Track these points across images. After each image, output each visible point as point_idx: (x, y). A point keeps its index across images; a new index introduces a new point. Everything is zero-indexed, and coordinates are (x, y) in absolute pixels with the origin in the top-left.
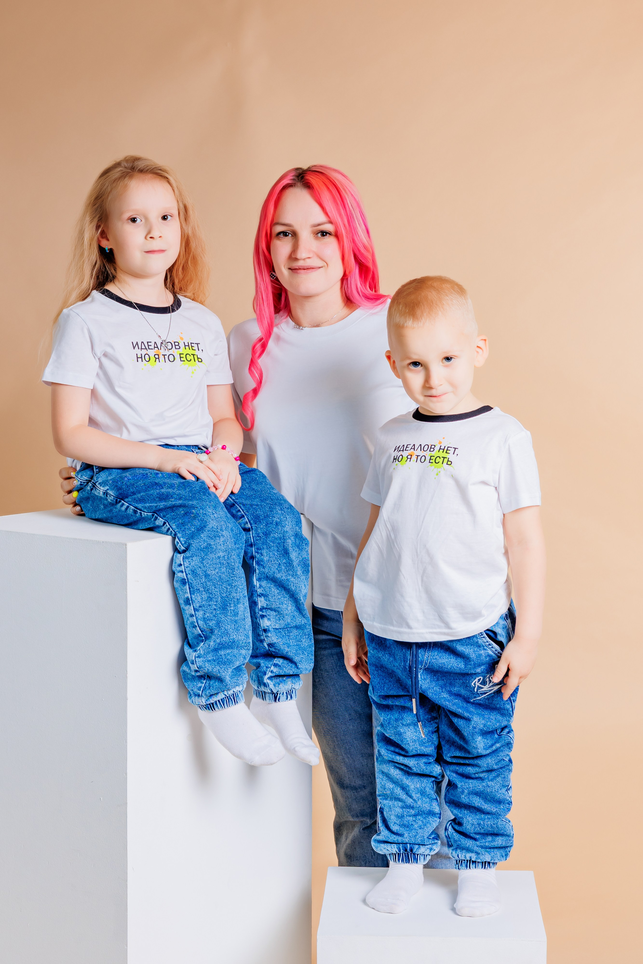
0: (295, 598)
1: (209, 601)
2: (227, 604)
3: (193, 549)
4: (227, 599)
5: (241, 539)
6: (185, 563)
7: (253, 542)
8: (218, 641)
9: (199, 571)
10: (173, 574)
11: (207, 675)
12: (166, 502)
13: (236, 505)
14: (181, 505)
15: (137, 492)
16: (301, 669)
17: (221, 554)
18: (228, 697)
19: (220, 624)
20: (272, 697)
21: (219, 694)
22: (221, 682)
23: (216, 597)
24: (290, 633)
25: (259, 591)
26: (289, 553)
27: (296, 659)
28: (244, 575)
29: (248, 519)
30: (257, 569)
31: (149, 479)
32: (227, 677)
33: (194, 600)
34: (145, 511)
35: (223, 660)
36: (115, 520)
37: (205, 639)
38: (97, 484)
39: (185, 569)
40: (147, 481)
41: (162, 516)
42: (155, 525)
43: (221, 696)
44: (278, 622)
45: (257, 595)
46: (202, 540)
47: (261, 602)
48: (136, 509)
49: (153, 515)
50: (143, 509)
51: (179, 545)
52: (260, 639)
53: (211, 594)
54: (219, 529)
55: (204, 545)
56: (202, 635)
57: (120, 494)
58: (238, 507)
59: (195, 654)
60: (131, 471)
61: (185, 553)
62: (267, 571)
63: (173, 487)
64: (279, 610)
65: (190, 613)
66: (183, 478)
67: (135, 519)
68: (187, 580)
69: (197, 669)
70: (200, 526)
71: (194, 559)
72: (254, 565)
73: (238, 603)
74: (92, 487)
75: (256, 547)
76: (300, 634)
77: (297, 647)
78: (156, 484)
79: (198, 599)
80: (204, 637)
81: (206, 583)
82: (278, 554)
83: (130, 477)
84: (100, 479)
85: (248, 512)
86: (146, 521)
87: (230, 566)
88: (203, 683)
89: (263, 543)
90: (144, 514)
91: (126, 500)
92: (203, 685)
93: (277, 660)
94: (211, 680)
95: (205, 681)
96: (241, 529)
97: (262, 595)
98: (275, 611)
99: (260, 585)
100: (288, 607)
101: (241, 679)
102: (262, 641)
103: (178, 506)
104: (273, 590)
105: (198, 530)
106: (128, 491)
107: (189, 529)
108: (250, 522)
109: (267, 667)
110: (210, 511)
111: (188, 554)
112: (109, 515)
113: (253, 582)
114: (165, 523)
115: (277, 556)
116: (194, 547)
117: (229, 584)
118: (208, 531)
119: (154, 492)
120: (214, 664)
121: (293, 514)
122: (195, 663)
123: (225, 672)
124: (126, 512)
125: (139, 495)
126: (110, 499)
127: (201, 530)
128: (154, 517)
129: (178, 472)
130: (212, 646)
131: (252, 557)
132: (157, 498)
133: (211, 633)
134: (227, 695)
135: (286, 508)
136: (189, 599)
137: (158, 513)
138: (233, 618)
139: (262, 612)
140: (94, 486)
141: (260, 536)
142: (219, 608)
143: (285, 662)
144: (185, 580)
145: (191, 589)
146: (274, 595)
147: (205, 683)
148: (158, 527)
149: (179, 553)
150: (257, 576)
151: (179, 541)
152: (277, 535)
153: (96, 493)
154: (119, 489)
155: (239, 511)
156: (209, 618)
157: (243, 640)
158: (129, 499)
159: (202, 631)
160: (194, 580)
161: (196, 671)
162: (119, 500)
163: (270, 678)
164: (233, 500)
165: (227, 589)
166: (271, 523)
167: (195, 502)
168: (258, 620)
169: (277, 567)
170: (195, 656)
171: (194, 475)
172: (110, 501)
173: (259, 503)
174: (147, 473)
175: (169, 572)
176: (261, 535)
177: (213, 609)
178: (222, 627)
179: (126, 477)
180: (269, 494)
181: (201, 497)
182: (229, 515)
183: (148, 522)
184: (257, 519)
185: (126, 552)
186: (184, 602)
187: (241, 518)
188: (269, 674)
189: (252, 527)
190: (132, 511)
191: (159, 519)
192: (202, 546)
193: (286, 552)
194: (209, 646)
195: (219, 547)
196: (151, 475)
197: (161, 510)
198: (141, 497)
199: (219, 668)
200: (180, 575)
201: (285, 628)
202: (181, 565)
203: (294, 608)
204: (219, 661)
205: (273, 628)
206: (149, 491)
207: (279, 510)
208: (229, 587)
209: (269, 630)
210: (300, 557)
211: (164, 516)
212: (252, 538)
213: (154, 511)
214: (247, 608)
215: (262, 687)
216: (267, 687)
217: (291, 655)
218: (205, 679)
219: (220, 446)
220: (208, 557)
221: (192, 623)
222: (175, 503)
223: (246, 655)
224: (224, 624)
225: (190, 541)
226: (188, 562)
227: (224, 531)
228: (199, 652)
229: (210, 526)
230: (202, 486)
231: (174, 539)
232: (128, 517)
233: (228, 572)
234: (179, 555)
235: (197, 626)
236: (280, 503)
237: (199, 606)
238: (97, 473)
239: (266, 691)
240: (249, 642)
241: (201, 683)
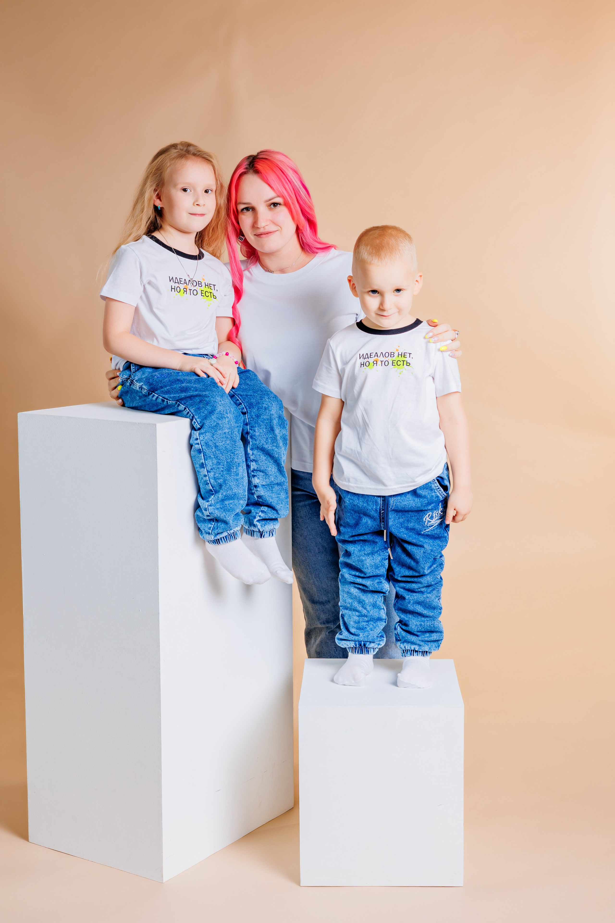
0: (278, 463)
1: (218, 465)
2: (231, 467)
3: (206, 427)
4: (231, 464)
5: (240, 420)
6: (200, 438)
7: (248, 422)
8: (224, 494)
9: (211, 443)
10: (191, 446)
11: (216, 519)
12: (186, 393)
13: (236, 396)
14: (197, 395)
15: (164, 386)
16: (281, 515)
17: (227, 431)
18: (230, 535)
19: (226, 482)
20: (259, 534)
21: (224, 532)
22: (226, 524)
23: (223, 462)
24: (273, 488)
25: (252, 457)
26: (274, 430)
27: (278, 507)
28: (242, 446)
29: (244, 405)
30: (250, 441)
31: (173, 377)
32: (231, 520)
33: (207, 464)
34: (170, 400)
35: (227, 508)
36: (147, 408)
37: (215, 493)
38: (134, 381)
39: (200, 442)
40: (171, 378)
41: (183, 403)
42: (178, 410)
43: (225, 534)
44: (265, 480)
45: (250, 460)
46: (212, 420)
47: (253, 465)
48: (163, 399)
49: (176, 403)
50: (169, 399)
51: (195, 425)
52: (251, 492)
53: (219, 459)
54: (225, 412)
55: (214, 424)
56: (213, 490)
57: (151, 388)
58: (237, 397)
59: (208, 503)
60: (159, 371)
61: (200, 430)
62: (258, 443)
63: (190, 382)
64: (266, 471)
65: (204, 474)
66: (198, 376)
67: (162, 406)
68: (202, 450)
69: (209, 515)
70: (211, 410)
71: (207, 434)
72: (249, 439)
73: (238, 466)
74: (130, 383)
75: (250, 426)
76: (280, 489)
77: (277, 498)
78: (178, 380)
79: (209, 464)
80: (214, 491)
81: (215, 452)
82: (266, 431)
83: (159, 376)
84: (136, 377)
85: (244, 401)
86: (171, 407)
87: (232, 440)
88: (213, 524)
89: (255, 423)
90: (170, 402)
91: (156, 392)
92: (213, 526)
93: (263, 508)
94: (218, 522)
95: (214, 523)
96: (240, 413)
97: (254, 460)
98: (263, 473)
99: (252, 453)
100: (272, 469)
101: (240, 522)
102: (253, 494)
103: (195, 396)
104: (262, 457)
105: (210, 413)
106: (157, 385)
107: (203, 413)
108: (246, 408)
109: (256, 513)
110: (219, 399)
111: (202, 431)
112: (143, 403)
113: (248, 451)
114: (185, 408)
115: (266, 432)
116: (207, 426)
117: (232, 452)
118: (217, 414)
119: (177, 386)
120: (222, 511)
121: (277, 402)
122: (207, 510)
123: (229, 517)
124: (156, 401)
125: (166, 389)
126: (144, 392)
127: (212, 413)
128: (177, 404)
129: (194, 371)
130: (220, 498)
131: (248, 433)
132: (179, 390)
133: (220, 488)
134: (229, 533)
135: (272, 397)
136: (203, 464)
137: (180, 401)
138: (235, 477)
139: (254, 473)
140: (132, 382)
141: (253, 418)
142: (225, 470)
143: (269, 509)
144: (201, 450)
145: (205, 457)
146: (263, 461)
147: (214, 524)
148: (180, 411)
149: (195, 430)
150: (250, 446)
151: (196, 421)
152: (266, 417)
153: (134, 388)
154: (151, 384)
155: (238, 400)
156: (218, 477)
157: (241, 493)
158: (159, 391)
159: (212, 487)
160: (207, 450)
161: (208, 516)
162: (150, 392)
163: (258, 521)
164: (233, 392)
165: (231, 456)
166: (261, 408)
167: (207, 393)
168: (250, 478)
169: (265, 440)
170: (208, 505)
171: (205, 373)
172: (144, 393)
173: (252, 394)
174: (171, 372)
175: (188, 444)
176: (254, 416)
177: (220, 470)
178: (228, 484)
179: (156, 375)
180: (259, 387)
181: (211, 389)
182: (232, 402)
183: (173, 408)
184: (251, 405)
185: (156, 430)
186: (200, 466)
187: (239, 405)
188: (258, 518)
189: (247, 411)
190: (161, 400)
191: (181, 406)
192: (212, 425)
193: (272, 430)
194: (218, 497)
195: (225, 426)
196: (174, 374)
197: (182, 399)
198: (167, 390)
199: (225, 514)
200: (197, 446)
201: (269, 485)
202: (197, 439)
203: (276, 470)
204: (225, 509)
205: (261, 485)
206: (173, 385)
207: (267, 399)
208: (232, 455)
209: (258, 486)
210: (281, 433)
211: (185, 403)
212: (247, 419)
213: (177, 399)
214: (245, 470)
215: (252, 527)
216: (256, 527)
217: (274, 504)
218: (213, 522)
219: (225, 353)
220: (217, 433)
221: (206, 481)
222: (192, 393)
223: (243, 504)
224: (229, 481)
225: (204, 421)
226: (202, 437)
227: (228, 414)
228: (210, 502)
229: (219, 410)
230: (212, 381)
231: (192, 420)
232: (157, 404)
233: (231, 444)
234: (196, 432)
235: (209, 483)
236: (267, 394)
237: (211, 469)
238: (133, 372)
239: (255, 530)
240: (246, 495)
241: (211, 524)
